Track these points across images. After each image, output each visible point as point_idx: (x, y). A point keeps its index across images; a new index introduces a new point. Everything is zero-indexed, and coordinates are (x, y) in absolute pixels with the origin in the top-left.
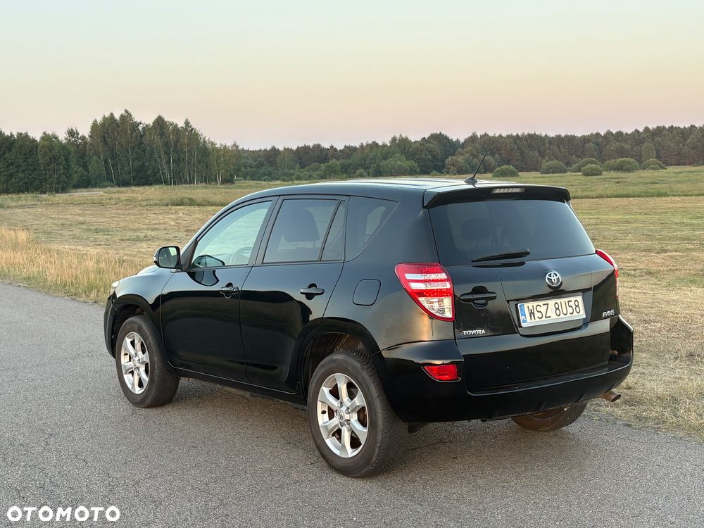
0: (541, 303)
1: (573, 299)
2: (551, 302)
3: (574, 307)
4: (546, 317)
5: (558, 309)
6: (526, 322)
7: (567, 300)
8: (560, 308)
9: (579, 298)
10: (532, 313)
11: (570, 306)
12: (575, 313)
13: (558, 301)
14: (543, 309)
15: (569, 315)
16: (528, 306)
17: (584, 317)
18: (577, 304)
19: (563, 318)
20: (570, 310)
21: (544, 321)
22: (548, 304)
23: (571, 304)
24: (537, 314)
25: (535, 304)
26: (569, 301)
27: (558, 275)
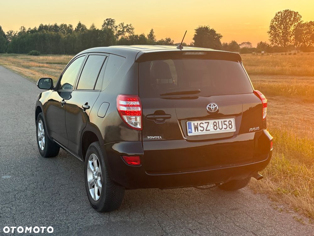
0: (204, 122)
1: (228, 120)
2: (211, 122)
3: (228, 125)
4: (206, 130)
5: (216, 125)
6: (191, 132)
7: (223, 120)
8: (217, 125)
9: (233, 120)
10: (196, 128)
11: (225, 124)
12: (228, 128)
13: (217, 121)
14: (205, 125)
15: (223, 129)
16: (194, 123)
17: (235, 131)
18: (230, 123)
19: (218, 131)
20: (224, 126)
21: (205, 133)
22: (208, 123)
23: (225, 123)
24: (200, 128)
25: (199, 122)
26: (224, 121)
27: (216, 105)
